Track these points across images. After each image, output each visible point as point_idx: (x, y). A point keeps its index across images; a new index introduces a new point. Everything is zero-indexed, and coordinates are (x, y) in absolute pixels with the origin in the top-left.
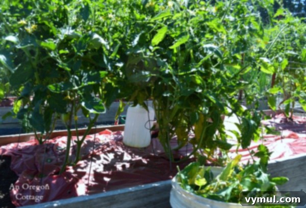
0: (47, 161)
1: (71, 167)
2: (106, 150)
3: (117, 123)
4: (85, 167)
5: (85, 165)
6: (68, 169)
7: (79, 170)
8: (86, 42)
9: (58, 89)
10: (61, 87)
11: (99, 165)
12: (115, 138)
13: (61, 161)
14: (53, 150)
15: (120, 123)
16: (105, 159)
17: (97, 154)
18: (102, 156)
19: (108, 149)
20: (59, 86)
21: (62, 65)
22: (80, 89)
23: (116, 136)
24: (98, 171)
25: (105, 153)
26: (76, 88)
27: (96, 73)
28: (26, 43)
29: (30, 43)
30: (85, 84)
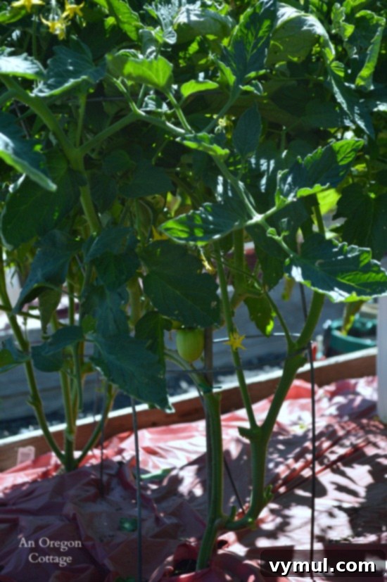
0: (121, 528)
1: (230, 536)
2: (333, 457)
3: (319, 355)
4: (282, 528)
5: (279, 520)
6: (224, 543)
7: (263, 543)
8: (258, 39)
9: (199, 233)
10: (205, 221)
11: (331, 515)
12: (341, 409)
13: (174, 520)
14: (126, 486)
15: (329, 353)
16: (341, 488)
17: (307, 473)
18: (326, 478)
19: (341, 451)
20: (198, 221)
21: (195, 139)
22: (271, 221)
23: (340, 399)
24: (334, 535)
25: (333, 467)
26: (257, 218)
27: (320, 150)
28: (62, 77)
29: (74, 74)
30: (291, 199)
